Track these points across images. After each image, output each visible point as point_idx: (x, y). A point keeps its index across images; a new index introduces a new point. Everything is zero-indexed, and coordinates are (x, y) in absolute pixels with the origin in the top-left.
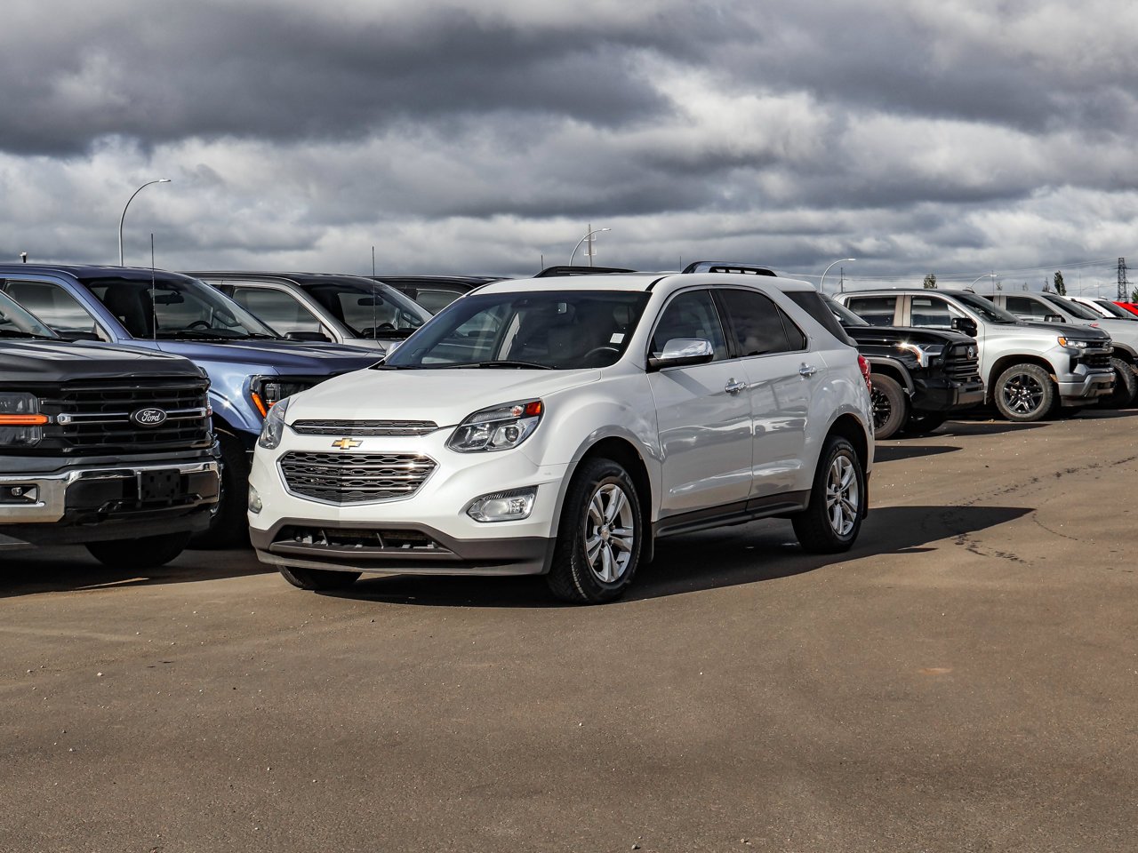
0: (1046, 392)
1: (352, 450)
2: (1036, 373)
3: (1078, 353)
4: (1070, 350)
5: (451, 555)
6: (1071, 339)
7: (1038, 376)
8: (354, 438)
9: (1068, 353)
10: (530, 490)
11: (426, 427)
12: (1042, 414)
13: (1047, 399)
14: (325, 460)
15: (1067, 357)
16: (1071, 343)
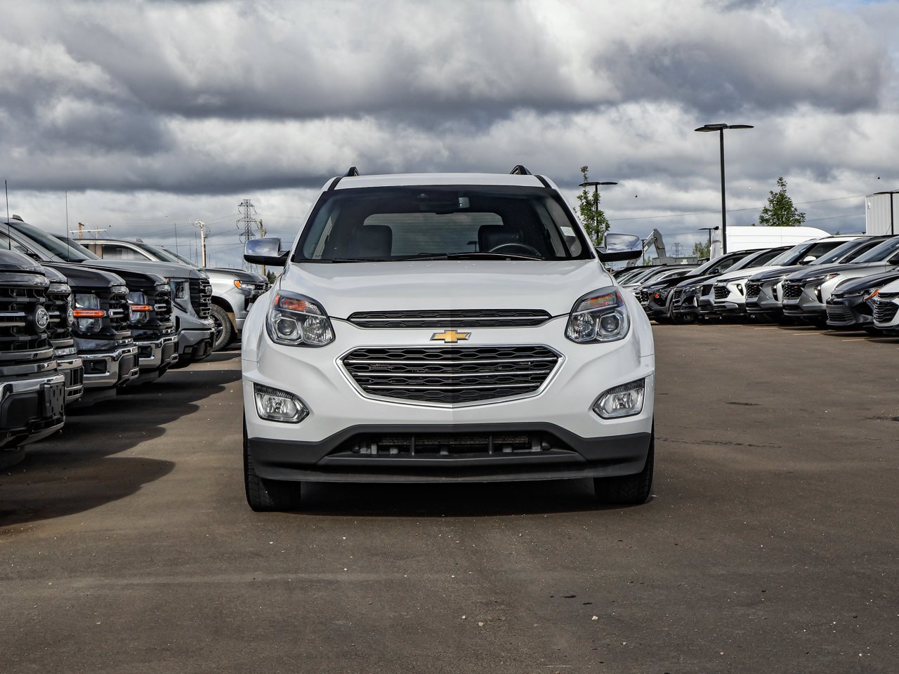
0: (226, 327)
1: (461, 343)
2: (217, 311)
3: (250, 293)
4: (243, 291)
5: (577, 456)
6: (244, 282)
7: (219, 313)
8: (460, 330)
9: (243, 294)
10: (639, 384)
11: (536, 317)
12: (222, 345)
13: (226, 332)
14: (421, 356)
15: (242, 298)
16: (244, 286)
